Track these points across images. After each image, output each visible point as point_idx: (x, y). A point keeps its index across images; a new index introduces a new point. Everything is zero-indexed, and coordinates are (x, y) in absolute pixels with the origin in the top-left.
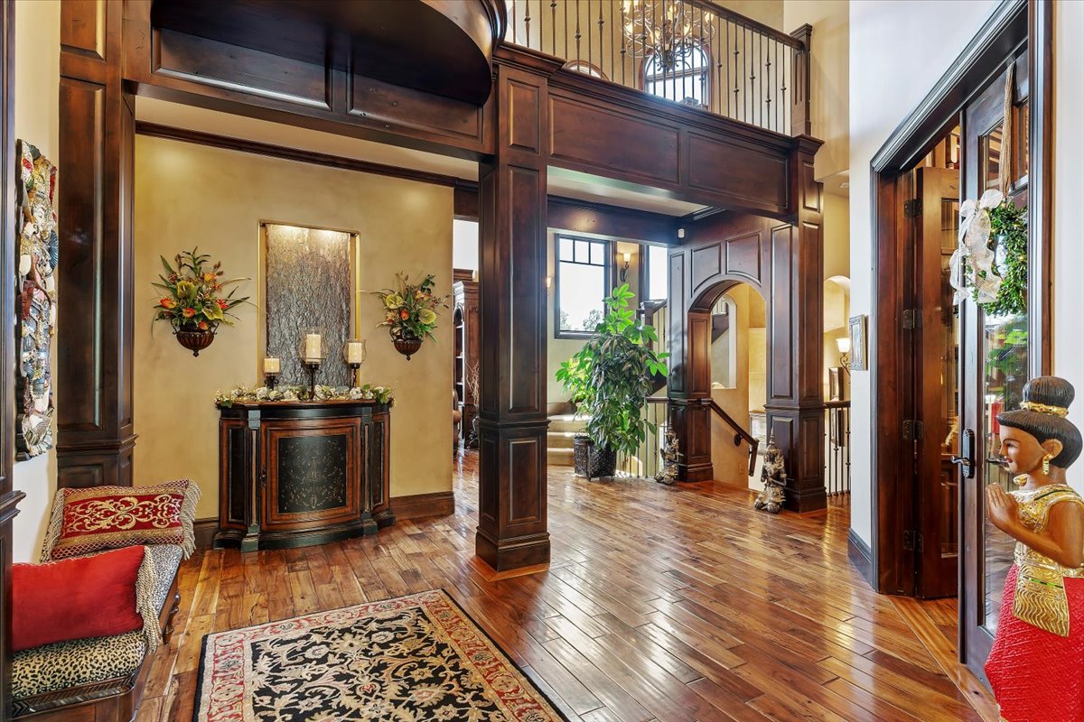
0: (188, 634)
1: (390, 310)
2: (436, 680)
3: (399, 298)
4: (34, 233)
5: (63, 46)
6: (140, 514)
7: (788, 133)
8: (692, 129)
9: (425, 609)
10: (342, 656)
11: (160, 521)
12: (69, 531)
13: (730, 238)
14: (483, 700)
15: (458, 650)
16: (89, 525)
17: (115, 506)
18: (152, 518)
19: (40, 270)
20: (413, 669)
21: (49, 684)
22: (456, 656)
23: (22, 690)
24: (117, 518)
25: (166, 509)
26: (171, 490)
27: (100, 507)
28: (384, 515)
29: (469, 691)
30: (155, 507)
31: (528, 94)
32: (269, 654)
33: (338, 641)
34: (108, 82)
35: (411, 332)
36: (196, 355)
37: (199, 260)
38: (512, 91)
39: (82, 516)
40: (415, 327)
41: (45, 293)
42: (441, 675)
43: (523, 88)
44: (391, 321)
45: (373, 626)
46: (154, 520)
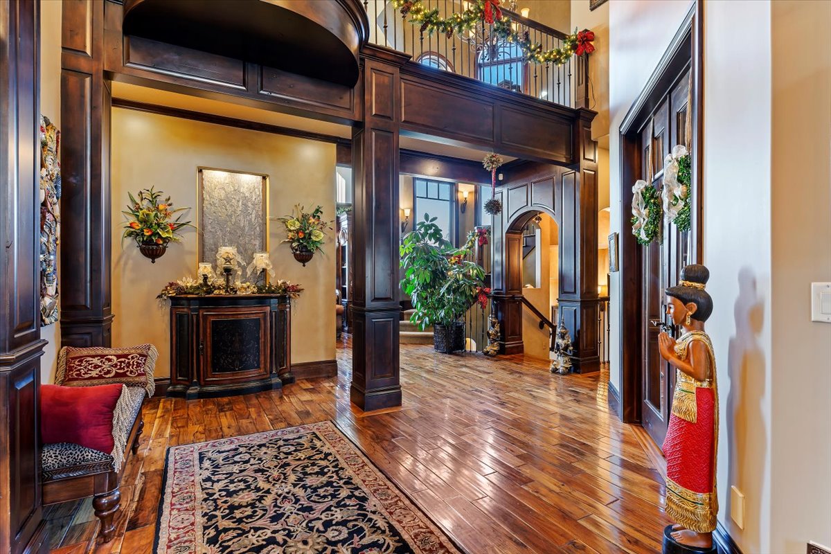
0: (150, 449)
1: (290, 231)
2: (322, 473)
3: (297, 222)
4: (47, 175)
5: (63, 48)
6: (118, 367)
7: (573, 107)
8: (502, 103)
9: (318, 433)
10: (259, 459)
11: (131, 372)
12: (70, 377)
13: (534, 181)
14: (352, 484)
15: (338, 457)
16: (84, 374)
17: (101, 362)
18: (126, 370)
19: (50, 200)
20: (307, 466)
21: (65, 462)
22: (337, 460)
23: (48, 465)
24: (103, 370)
25: (135, 364)
26: (139, 351)
27: (91, 362)
28: (287, 375)
29: (343, 479)
30: (129, 363)
31: (386, 80)
32: (210, 459)
33: (257, 451)
34: (94, 73)
35: (306, 246)
36: (153, 262)
37: (155, 195)
38: (374, 77)
39: (79, 368)
40: (308, 243)
41: (53, 216)
42: (326, 470)
43: (382, 75)
44: (291, 238)
45: (281, 443)
46: (128, 371)
